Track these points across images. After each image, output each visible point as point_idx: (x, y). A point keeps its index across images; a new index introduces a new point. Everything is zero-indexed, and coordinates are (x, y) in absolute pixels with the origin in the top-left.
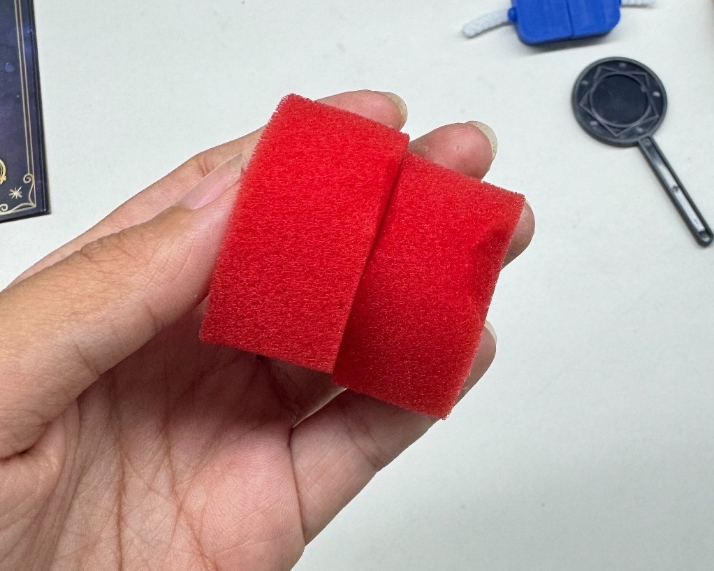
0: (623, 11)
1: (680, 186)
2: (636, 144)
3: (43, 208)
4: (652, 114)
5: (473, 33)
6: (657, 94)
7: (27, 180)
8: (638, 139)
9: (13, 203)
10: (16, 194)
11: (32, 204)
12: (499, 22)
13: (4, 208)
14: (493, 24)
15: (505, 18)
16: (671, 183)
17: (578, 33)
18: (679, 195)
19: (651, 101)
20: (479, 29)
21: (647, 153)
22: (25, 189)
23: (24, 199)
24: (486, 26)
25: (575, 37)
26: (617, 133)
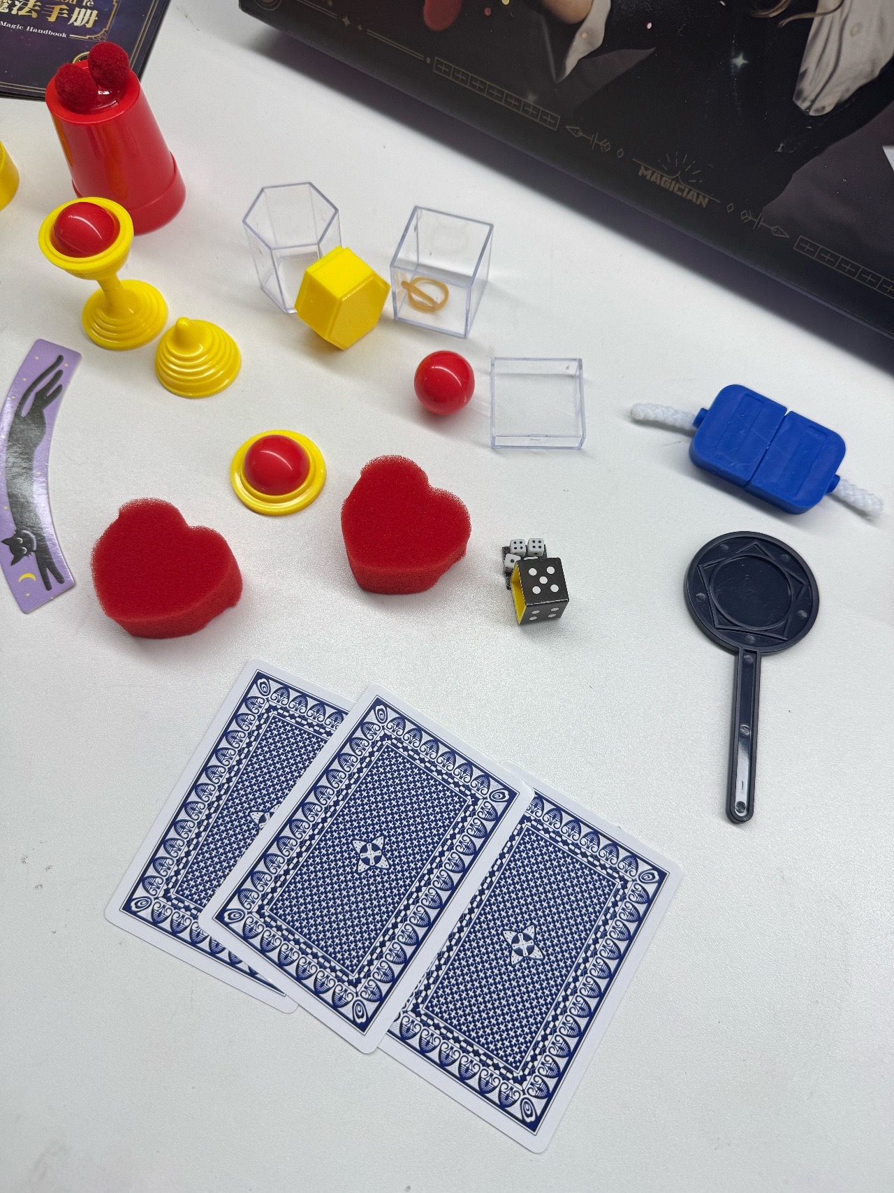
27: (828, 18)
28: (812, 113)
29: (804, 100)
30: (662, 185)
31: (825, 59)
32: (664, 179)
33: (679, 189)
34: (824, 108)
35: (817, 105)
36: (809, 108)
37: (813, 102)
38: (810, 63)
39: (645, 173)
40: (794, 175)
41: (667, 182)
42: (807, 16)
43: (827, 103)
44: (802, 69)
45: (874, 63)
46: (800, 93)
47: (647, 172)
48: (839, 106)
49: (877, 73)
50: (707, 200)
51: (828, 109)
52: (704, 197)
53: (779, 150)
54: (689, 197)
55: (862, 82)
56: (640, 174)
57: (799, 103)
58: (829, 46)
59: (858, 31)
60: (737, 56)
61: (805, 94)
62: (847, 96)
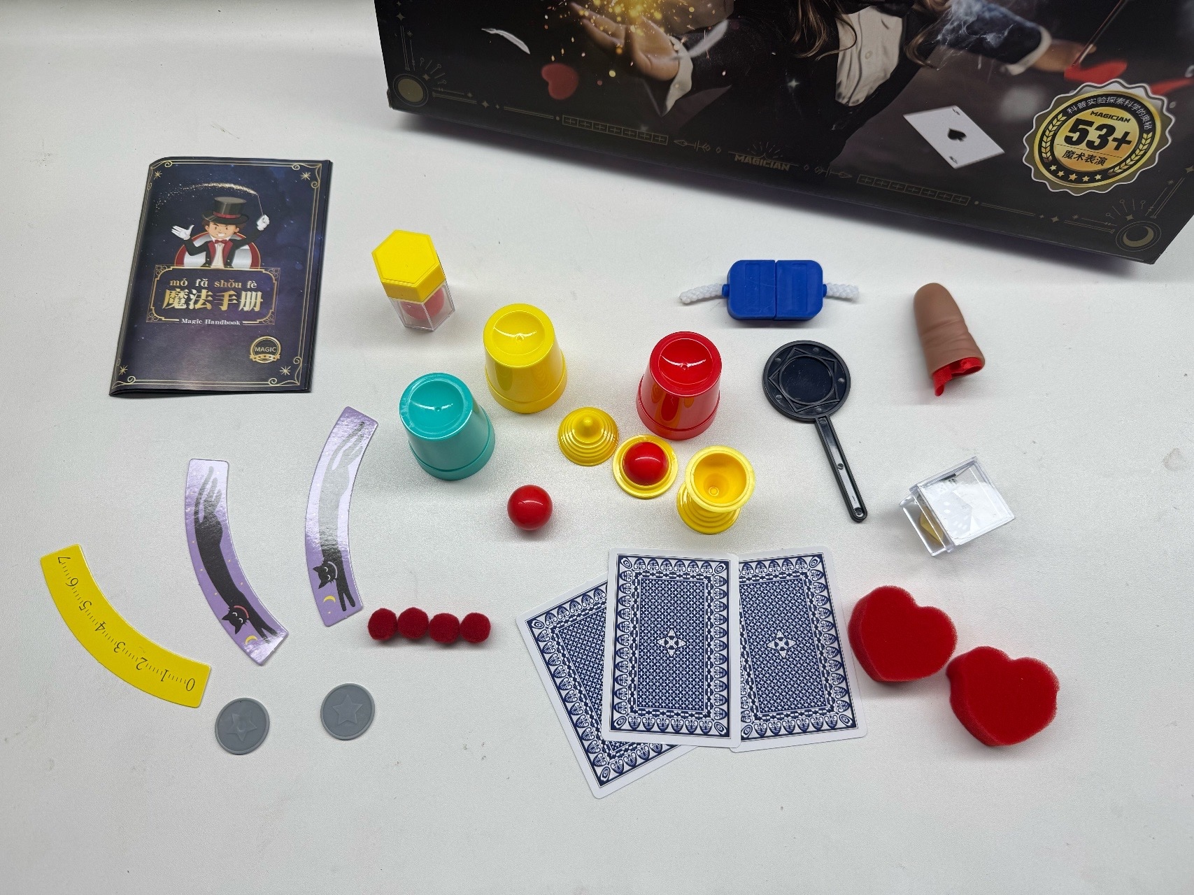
0: (825, 301)
1: (845, 464)
2: (813, 422)
3: (305, 386)
4: (833, 397)
5: (689, 301)
6: (842, 380)
7: (296, 361)
8: (816, 417)
9: (282, 378)
10: (285, 371)
11: (297, 382)
12: (713, 294)
13: (274, 381)
14: (707, 295)
15: (719, 292)
16: (838, 460)
17: (779, 316)
18: (843, 473)
19: (835, 385)
20: (695, 298)
21: (821, 430)
22: (294, 368)
23: (291, 377)
24: (701, 297)
25: (776, 319)
26: (798, 409)
27: (848, 52)
28: (850, 105)
29: (844, 98)
30: (754, 163)
31: (852, 73)
32: (754, 159)
33: (767, 163)
34: (858, 101)
35: (853, 99)
36: (848, 102)
37: (850, 98)
38: (842, 77)
39: (740, 159)
40: (847, 142)
41: (757, 161)
42: (836, 52)
43: (860, 97)
44: (838, 82)
45: (885, 71)
46: (840, 95)
47: (740, 158)
48: (868, 98)
49: (889, 76)
50: (788, 166)
51: (861, 101)
52: (786, 165)
53: (833, 129)
54: (775, 167)
55: (881, 82)
56: (736, 159)
57: (840, 101)
58: (853, 66)
59: (870, 56)
60: (791, 81)
61: (843, 95)
62: (872, 91)
